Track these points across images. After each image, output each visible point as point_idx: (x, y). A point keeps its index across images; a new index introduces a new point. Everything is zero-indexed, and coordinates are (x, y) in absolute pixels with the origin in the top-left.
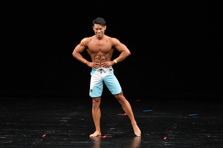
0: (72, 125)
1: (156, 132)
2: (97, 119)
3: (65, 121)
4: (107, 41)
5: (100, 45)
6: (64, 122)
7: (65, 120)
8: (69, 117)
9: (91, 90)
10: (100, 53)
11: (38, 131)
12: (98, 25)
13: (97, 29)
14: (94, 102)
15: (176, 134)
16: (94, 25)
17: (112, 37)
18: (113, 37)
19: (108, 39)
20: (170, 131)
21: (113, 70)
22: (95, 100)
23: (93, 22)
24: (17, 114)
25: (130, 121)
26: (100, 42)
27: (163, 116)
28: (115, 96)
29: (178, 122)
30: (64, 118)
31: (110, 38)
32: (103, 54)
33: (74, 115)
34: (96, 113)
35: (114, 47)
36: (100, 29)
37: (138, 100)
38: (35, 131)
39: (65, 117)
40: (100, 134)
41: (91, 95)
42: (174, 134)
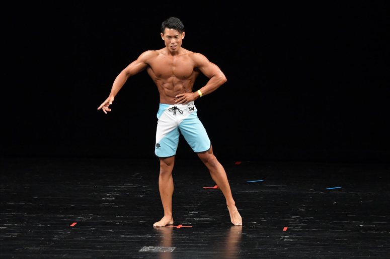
0: (122, 206)
1: (269, 219)
2: (167, 195)
3: (111, 199)
4: (185, 58)
5: (172, 65)
6: (109, 201)
7: (110, 197)
8: (118, 191)
9: (158, 144)
10: (173, 78)
11: (62, 216)
12: (172, 29)
13: (170, 37)
14: (162, 166)
15: (305, 222)
16: (164, 29)
17: (194, 52)
18: (197, 52)
19: (187, 55)
20: (293, 217)
21: (196, 110)
22: (166, 163)
23: (163, 25)
24: (26, 188)
25: (223, 200)
26: (173, 59)
27: (282, 190)
28: (199, 155)
29: (307, 201)
30: (108, 195)
31: (192, 52)
32: (178, 80)
33: (126, 189)
34: (166, 185)
35: (197, 68)
36: (176, 37)
37: (239, 163)
38: (58, 216)
39: (111, 192)
40: (172, 223)
41: (158, 152)
42: (301, 221)
